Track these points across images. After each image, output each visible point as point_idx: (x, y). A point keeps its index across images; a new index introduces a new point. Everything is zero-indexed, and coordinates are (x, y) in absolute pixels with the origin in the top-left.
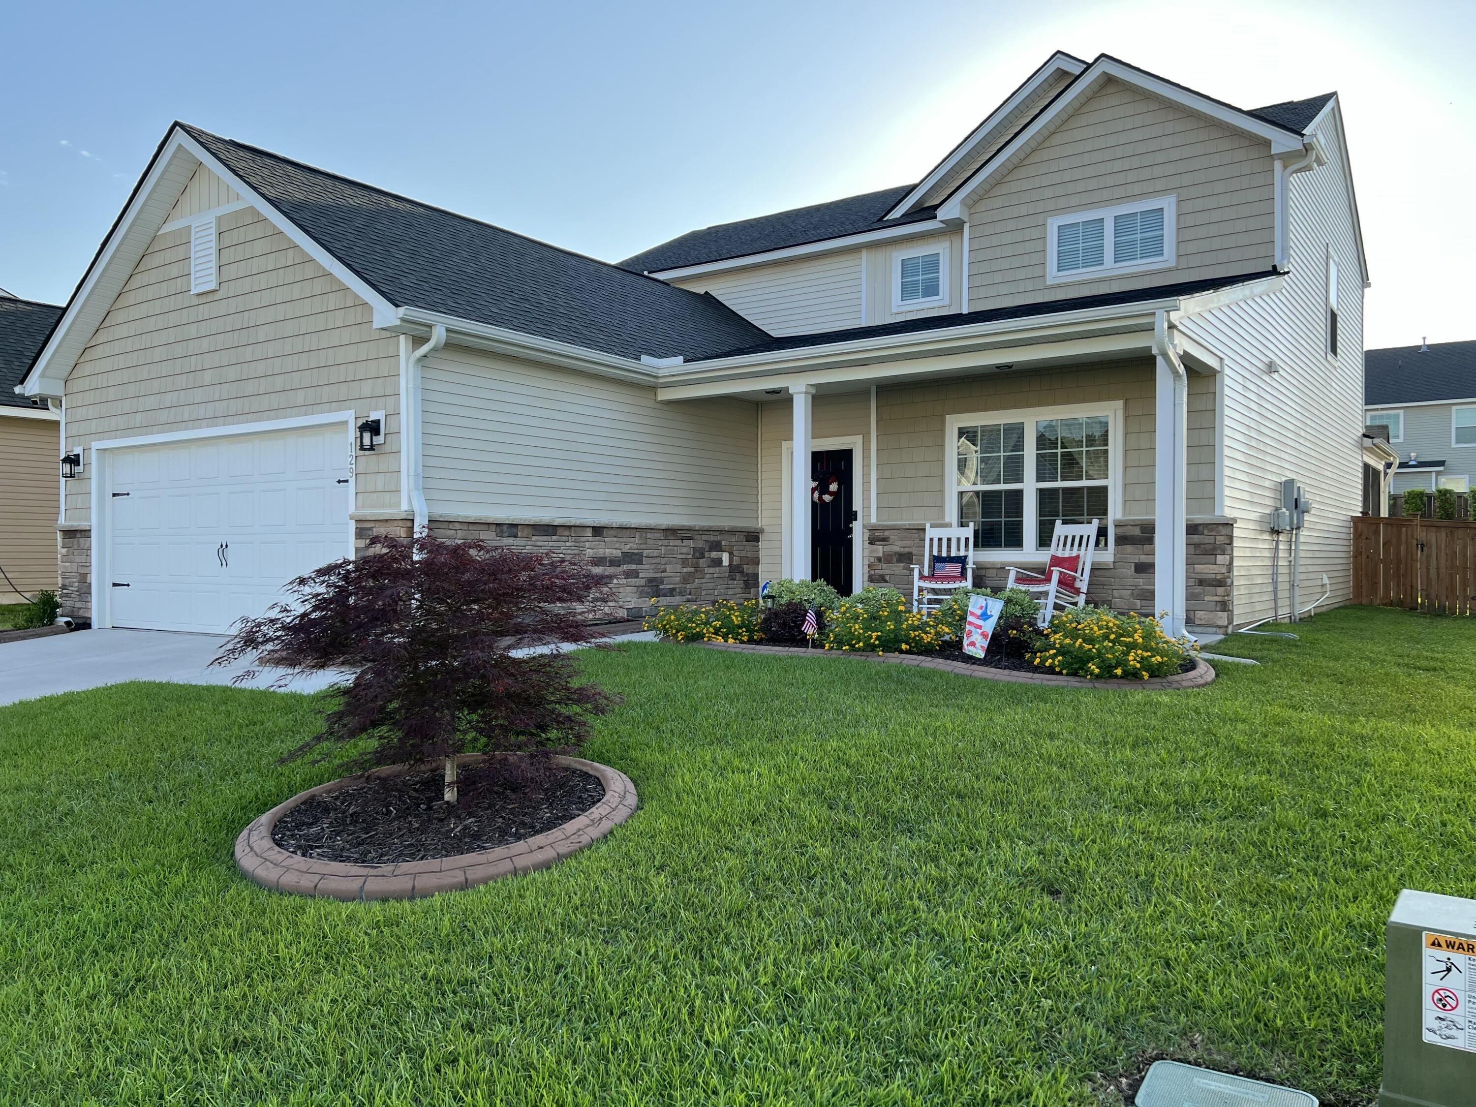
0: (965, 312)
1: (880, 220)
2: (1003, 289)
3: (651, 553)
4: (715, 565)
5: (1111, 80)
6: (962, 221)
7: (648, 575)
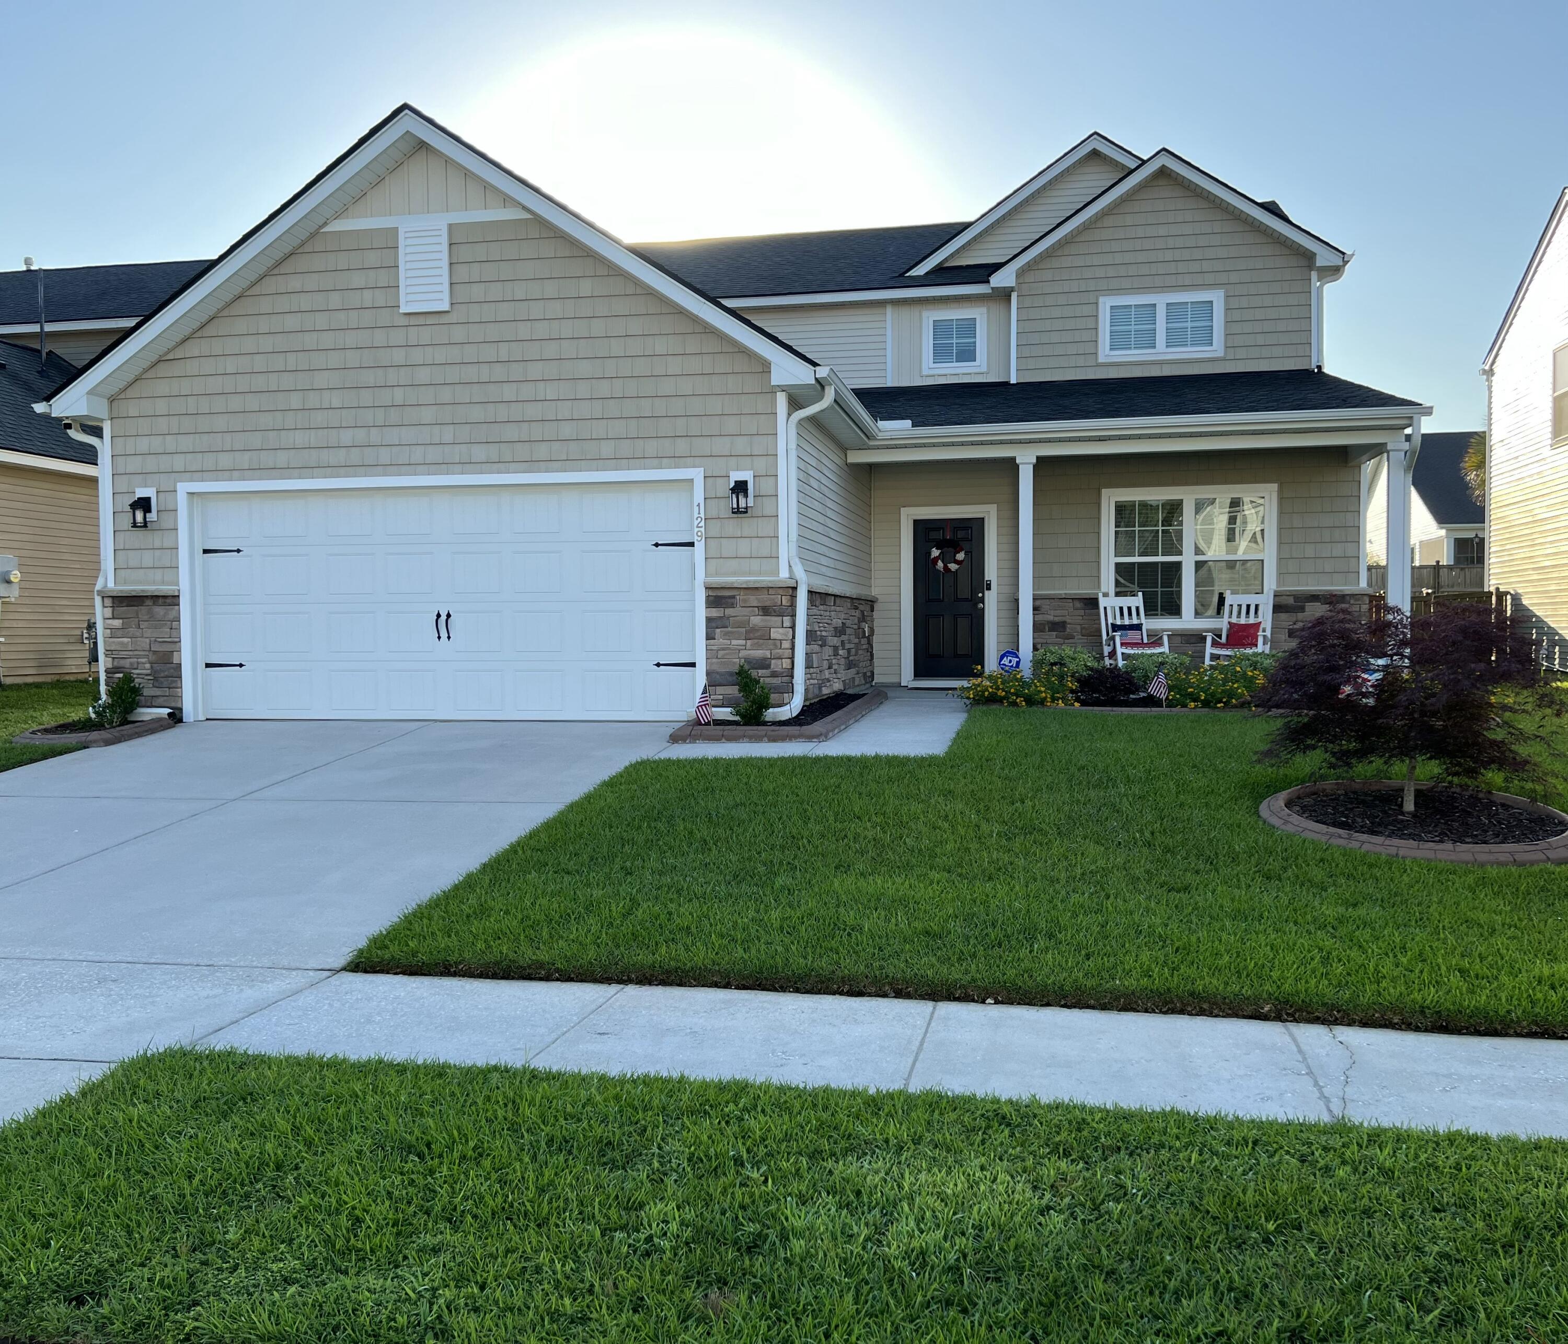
0: (1013, 381)
1: (902, 275)
2: (1053, 362)
3: (848, 623)
4: (864, 636)
5: (1163, 172)
6: (1012, 289)
7: (847, 646)
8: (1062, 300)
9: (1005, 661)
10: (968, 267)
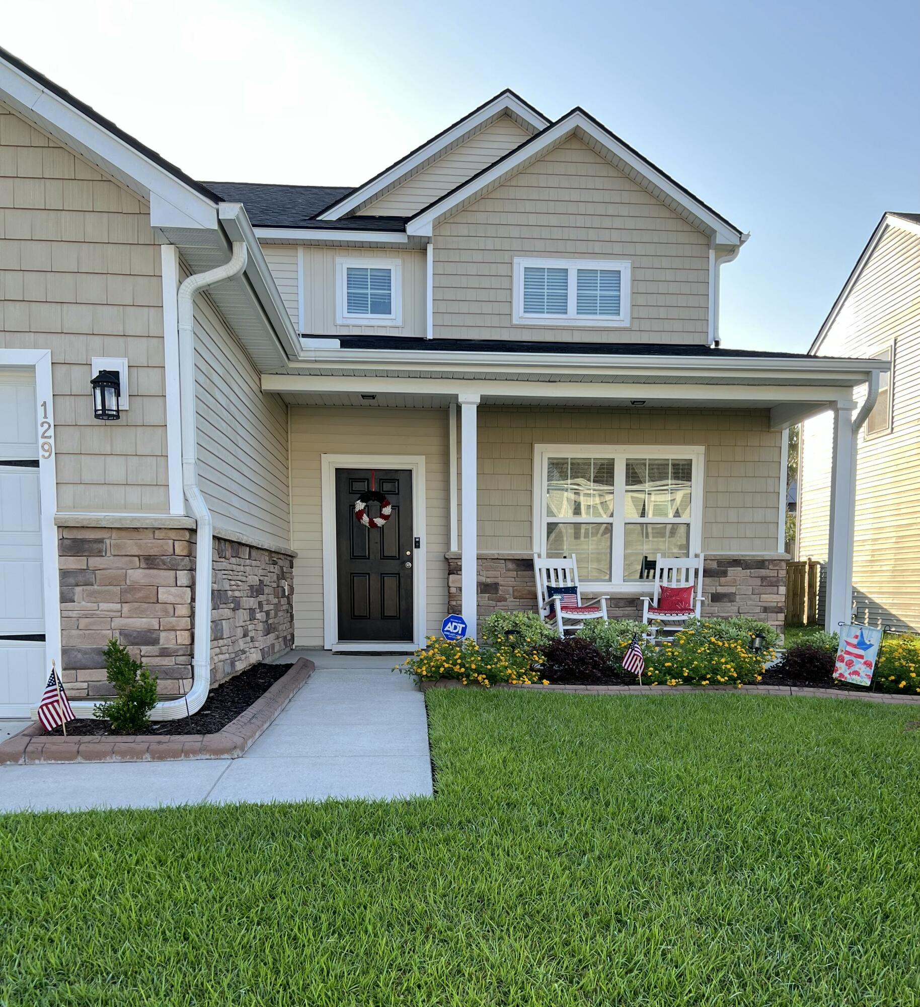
0: (430, 336)
1: (313, 218)
2: (469, 321)
3: (266, 580)
4: (284, 596)
5: (576, 135)
6: (428, 240)
7: (266, 608)
8: (478, 257)
9: (450, 627)
10: (381, 218)
